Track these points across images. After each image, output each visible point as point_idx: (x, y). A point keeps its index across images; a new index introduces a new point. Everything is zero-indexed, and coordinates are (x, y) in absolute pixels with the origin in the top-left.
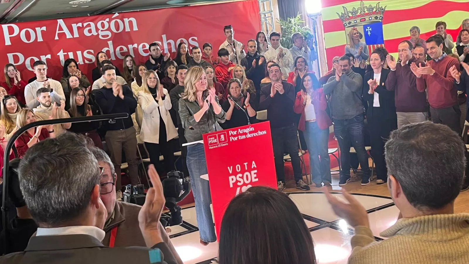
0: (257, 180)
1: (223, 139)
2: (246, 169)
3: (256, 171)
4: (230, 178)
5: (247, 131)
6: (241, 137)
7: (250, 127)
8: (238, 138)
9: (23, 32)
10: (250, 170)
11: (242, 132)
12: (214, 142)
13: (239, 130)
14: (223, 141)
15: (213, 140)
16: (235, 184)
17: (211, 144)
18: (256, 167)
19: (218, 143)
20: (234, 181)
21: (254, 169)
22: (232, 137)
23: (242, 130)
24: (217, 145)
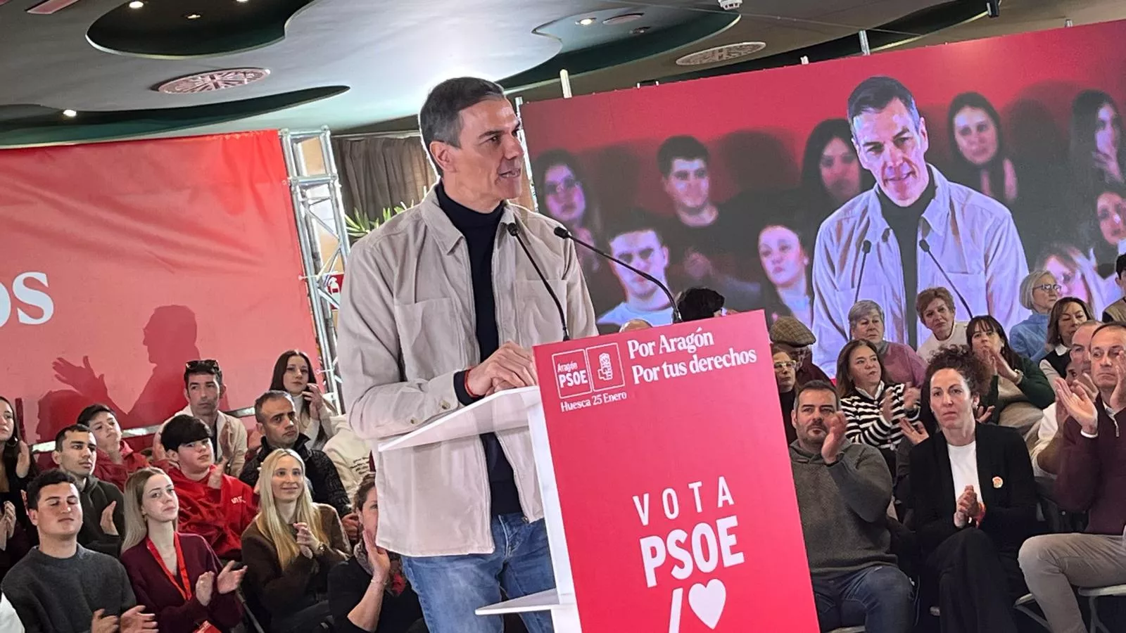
0: (739, 558)
1: (609, 373)
2: (699, 509)
3: (732, 521)
4: (646, 543)
5: (689, 343)
6: (671, 366)
7: (700, 329)
8: (661, 373)
10: (712, 515)
11: (673, 349)
12: (578, 383)
13: (663, 338)
14: (608, 383)
15: (572, 372)
16: (664, 572)
17: (567, 390)
18: (731, 502)
19: (592, 387)
20: (660, 559)
21: (727, 511)
22: (641, 368)
23: (672, 341)
24: (589, 397)
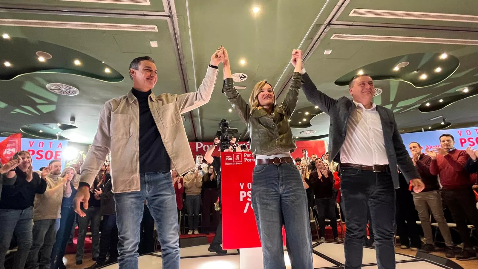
1: (238, 159)
4: (241, 193)
8: (252, 160)
9: (205, 146)
12: (230, 160)
14: (238, 161)
15: (229, 158)
16: (245, 199)
17: (227, 161)
19: (233, 161)
20: (245, 196)
22: (247, 159)
24: (232, 163)
